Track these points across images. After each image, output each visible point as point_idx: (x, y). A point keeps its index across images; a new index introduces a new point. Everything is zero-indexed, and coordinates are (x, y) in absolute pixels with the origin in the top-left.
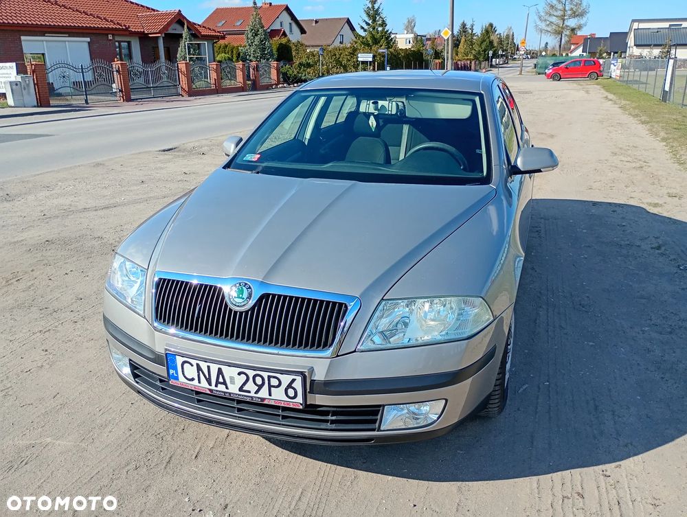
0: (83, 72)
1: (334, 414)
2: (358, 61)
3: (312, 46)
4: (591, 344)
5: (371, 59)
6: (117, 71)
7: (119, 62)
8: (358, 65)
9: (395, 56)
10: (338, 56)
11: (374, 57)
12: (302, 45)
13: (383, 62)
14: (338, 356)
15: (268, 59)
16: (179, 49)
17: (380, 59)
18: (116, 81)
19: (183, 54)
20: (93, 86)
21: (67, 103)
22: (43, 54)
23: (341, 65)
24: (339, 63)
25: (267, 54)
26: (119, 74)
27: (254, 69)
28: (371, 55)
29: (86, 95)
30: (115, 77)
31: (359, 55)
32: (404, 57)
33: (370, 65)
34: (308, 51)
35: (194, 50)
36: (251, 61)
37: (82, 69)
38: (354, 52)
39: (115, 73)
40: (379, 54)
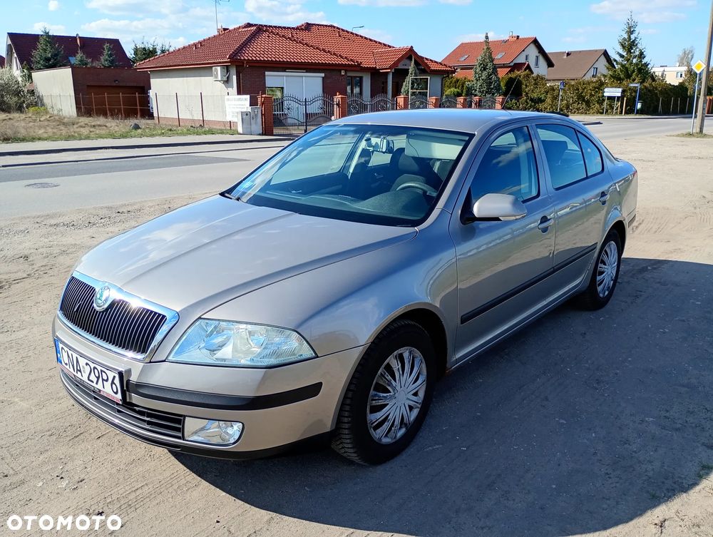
0: (306, 105)
1: (149, 415)
2: (603, 96)
3: (553, 80)
4: (562, 421)
5: (619, 95)
6: (337, 104)
7: (340, 96)
8: (604, 100)
9: (649, 91)
10: (581, 91)
11: (623, 92)
12: (542, 79)
13: (635, 97)
14: (150, 362)
15: (493, 94)
16: (404, 84)
17: (631, 94)
18: (335, 113)
19: (406, 89)
20: (314, 118)
21: (288, 132)
22: (282, 88)
23: (584, 100)
24: (581, 98)
25: (493, 89)
26: (339, 107)
27: (476, 104)
28: (620, 90)
29: (306, 126)
30: (335, 110)
31: (606, 90)
32: (661, 91)
33: (618, 100)
34: (548, 85)
35: (418, 85)
36: (476, 95)
37: (306, 102)
38: (601, 86)
39: (335, 106)
40: (630, 89)
